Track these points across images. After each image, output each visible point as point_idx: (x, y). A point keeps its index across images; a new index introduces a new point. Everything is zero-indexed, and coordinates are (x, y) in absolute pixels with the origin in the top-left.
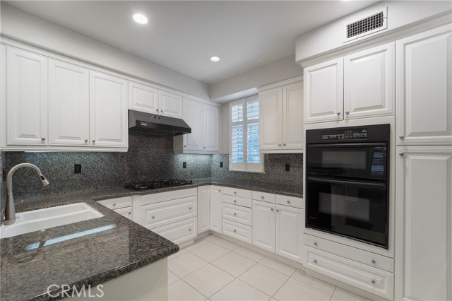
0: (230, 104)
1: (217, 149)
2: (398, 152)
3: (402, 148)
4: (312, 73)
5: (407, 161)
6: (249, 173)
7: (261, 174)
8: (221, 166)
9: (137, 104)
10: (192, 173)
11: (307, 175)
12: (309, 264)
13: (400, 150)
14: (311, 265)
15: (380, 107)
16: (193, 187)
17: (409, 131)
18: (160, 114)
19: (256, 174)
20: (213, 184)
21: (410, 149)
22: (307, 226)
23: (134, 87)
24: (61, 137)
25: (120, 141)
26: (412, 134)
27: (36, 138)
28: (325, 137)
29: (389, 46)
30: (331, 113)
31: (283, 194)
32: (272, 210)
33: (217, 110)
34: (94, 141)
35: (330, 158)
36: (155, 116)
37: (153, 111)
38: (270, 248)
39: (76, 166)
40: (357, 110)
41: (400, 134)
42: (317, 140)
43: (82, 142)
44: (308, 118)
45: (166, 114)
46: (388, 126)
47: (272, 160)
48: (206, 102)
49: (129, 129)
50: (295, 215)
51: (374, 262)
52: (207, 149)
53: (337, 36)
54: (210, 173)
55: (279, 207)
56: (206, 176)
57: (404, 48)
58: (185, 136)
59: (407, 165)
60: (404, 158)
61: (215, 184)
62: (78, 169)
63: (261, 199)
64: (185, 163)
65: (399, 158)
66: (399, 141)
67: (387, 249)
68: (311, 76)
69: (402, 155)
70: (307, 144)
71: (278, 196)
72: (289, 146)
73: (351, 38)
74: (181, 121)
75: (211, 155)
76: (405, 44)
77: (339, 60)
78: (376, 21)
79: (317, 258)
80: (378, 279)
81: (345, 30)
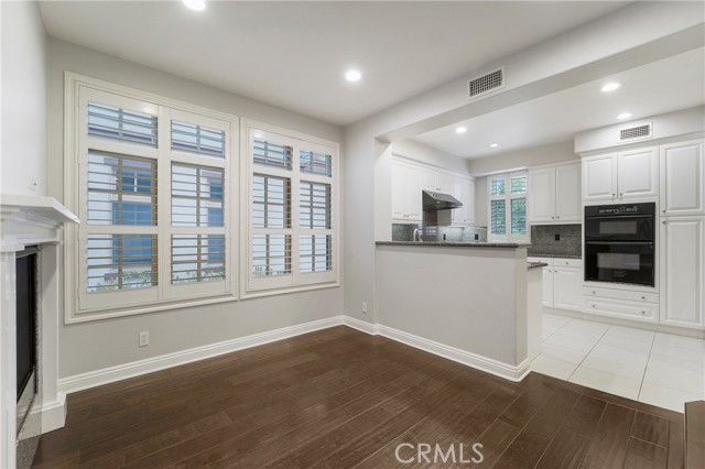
1: (473, 221)
2: (661, 221)
4: (590, 162)
5: (668, 226)
8: (477, 238)
11: (586, 241)
12: (588, 309)
13: (663, 219)
15: (648, 190)
17: (669, 207)
18: (438, 192)
21: (671, 218)
22: (586, 280)
26: (672, 209)
28: (601, 211)
29: (654, 148)
30: (607, 193)
32: (549, 271)
34: (408, 216)
35: (606, 229)
37: (435, 190)
38: (547, 303)
40: (628, 192)
41: (662, 208)
42: (594, 215)
44: (585, 197)
45: (442, 192)
46: (653, 204)
47: (538, 231)
49: (423, 206)
50: (573, 273)
51: (643, 298)
52: (467, 222)
53: (613, 137)
55: (556, 268)
57: (666, 151)
58: (453, 210)
59: (668, 229)
60: (666, 225)
65: (662, 225)
66: (662, 214)
67: (653, 287)
68: (588, 164)
69: (664, 222)
70: (586, 217)
71: (556, 259)
72: (562, 218)
73: (622, 141)
76: (666, 149)
77: (614, 154)
78: (644, 130)
79: (595, 303)
80: (646, 310)
81: (619, 133)
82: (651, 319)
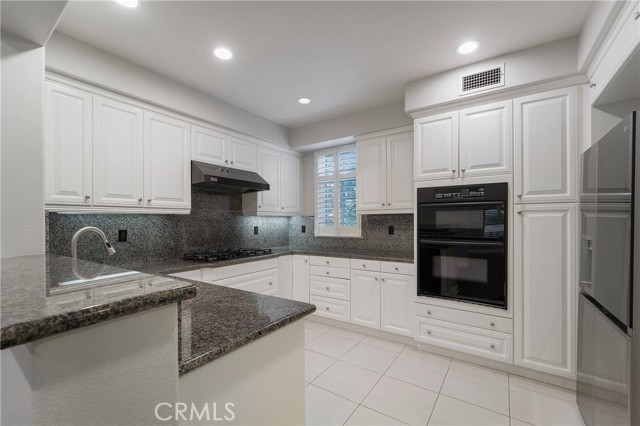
0: (316, 155)
1: (298, 209)
2: (516, 211)
3: (519, 206)
4: (424, 126)
5: (525, 219)
6: (341, 239)
7: (357, 239)
8: (303, 231)
9: (202, 154)
10: (265, 241)
11: (419, 238)
12: (422, 336)
13: (518, 208)
14: (424, 338)
15: (498, 165)
16: (274, 257)
17: (527, 189)
18: (229, 166)
19: (351, 239)
20: (296, 253)
21: (528, 207)
22: (419, 294)
23: (198, 132)
24: (109, 195)
25: (181, 200)
26: (529, 193)
27: (78, 195)
28: (439, 196)
29: (506, 103)
30: (446, 170)
31: (390, 260)
32: (376, 279)
33: (298, 161)
34: (150, 201)
35: (444, 219)
36: (223, 169)
37: (221, 163)
38: (373, 324)
39: (120, 232)
40: (473, 167)
41: (517, 192)
42: (429, 199)
43: (134, 201)
44: (419, 175)
45: (237, 166)
46: (505, 185)
47: (371, 221)
48: (285, 150)
49: (192, 185)
50: (404, 283)
51: (493, 325)
52: (286, 210)
53: (452, 88)
54: (288, 240)
55: (384, 275)
56: (283, 244)
57: (522, 108)
58: (259, 193)
59: (525, 223)
60: (522, 216)
61: (300, 253)
62: (123, 236)
63: (362, 267)
64: (256, 229)
65: (517, 216)
66: (517, 200)
67: (506, 309)
68: (423, 129)
69: (520, 213)
70: (419, 204)
71: (383, 263)
72: (394, 205)
73: (466, 92)
74: (255, 174)
75: (289, 217)
76: (522, 104)
77: (454, 114)
78: (493, 76)
79: (431, 328)
80: (497, 343)
81: (461, 82)
82: (503, 356)
